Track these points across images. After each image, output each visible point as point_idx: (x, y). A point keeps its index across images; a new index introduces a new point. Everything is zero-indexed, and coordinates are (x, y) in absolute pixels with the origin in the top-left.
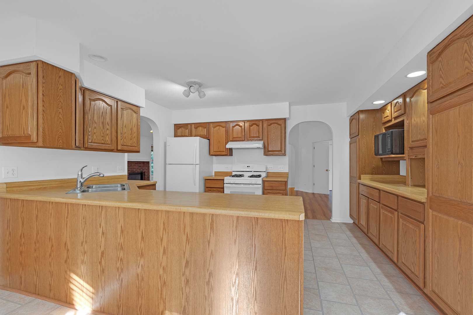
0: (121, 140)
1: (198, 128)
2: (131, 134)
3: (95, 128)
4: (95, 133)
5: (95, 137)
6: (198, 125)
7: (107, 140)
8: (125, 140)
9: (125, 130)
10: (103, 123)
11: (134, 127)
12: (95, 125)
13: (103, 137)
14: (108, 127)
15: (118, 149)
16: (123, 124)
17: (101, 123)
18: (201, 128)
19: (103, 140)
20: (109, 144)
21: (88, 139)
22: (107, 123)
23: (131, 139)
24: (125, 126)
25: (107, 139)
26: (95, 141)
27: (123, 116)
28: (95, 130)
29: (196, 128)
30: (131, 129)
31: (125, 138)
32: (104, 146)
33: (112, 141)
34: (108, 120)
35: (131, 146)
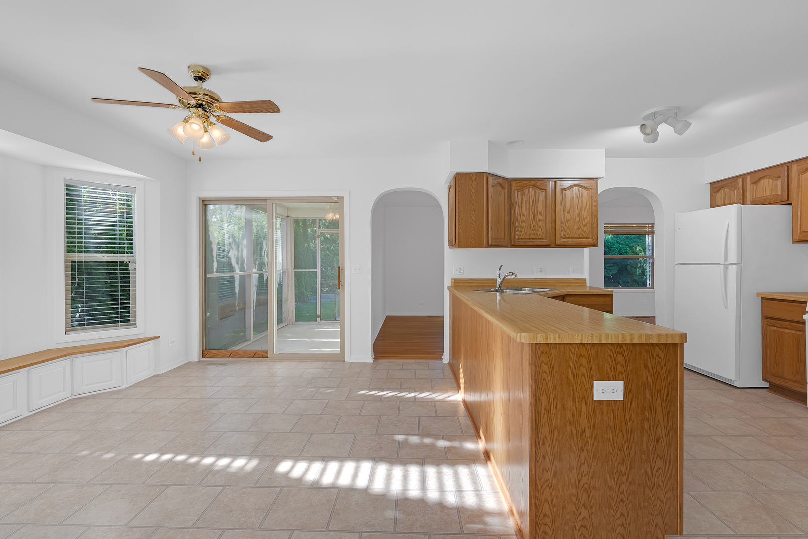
0: (562, 230)
1: (761, 182)
2: (579, 220)
3: (523, 221)
4: (523, 227)
5: (523, 232)
6: (758, 176)
7: (540, 234)
8: (568, 231)
9: (568, 217)
10: (533, 214)
11: (585, 209)
12: (524, 218)
13: (533, 230)
14: (540, 217)
15: (557, 243)
16: (564, 210)
17: (531, 214)
18: (766, 181)
19: (534, 235)
20: (543, 239)
21: (514, 235)
22: (540, 213)
23: (579, 228)
24: (568, 212)
25: (540, 231)
26: (523, 237)
27: (565, 198)
28: (523, 224)
29: (755, 182)
30: (579, 214)
31: (568, 227)
32: (535, 242)
33: (546, 234)
34: (541, 207)
35: (579, 238)
